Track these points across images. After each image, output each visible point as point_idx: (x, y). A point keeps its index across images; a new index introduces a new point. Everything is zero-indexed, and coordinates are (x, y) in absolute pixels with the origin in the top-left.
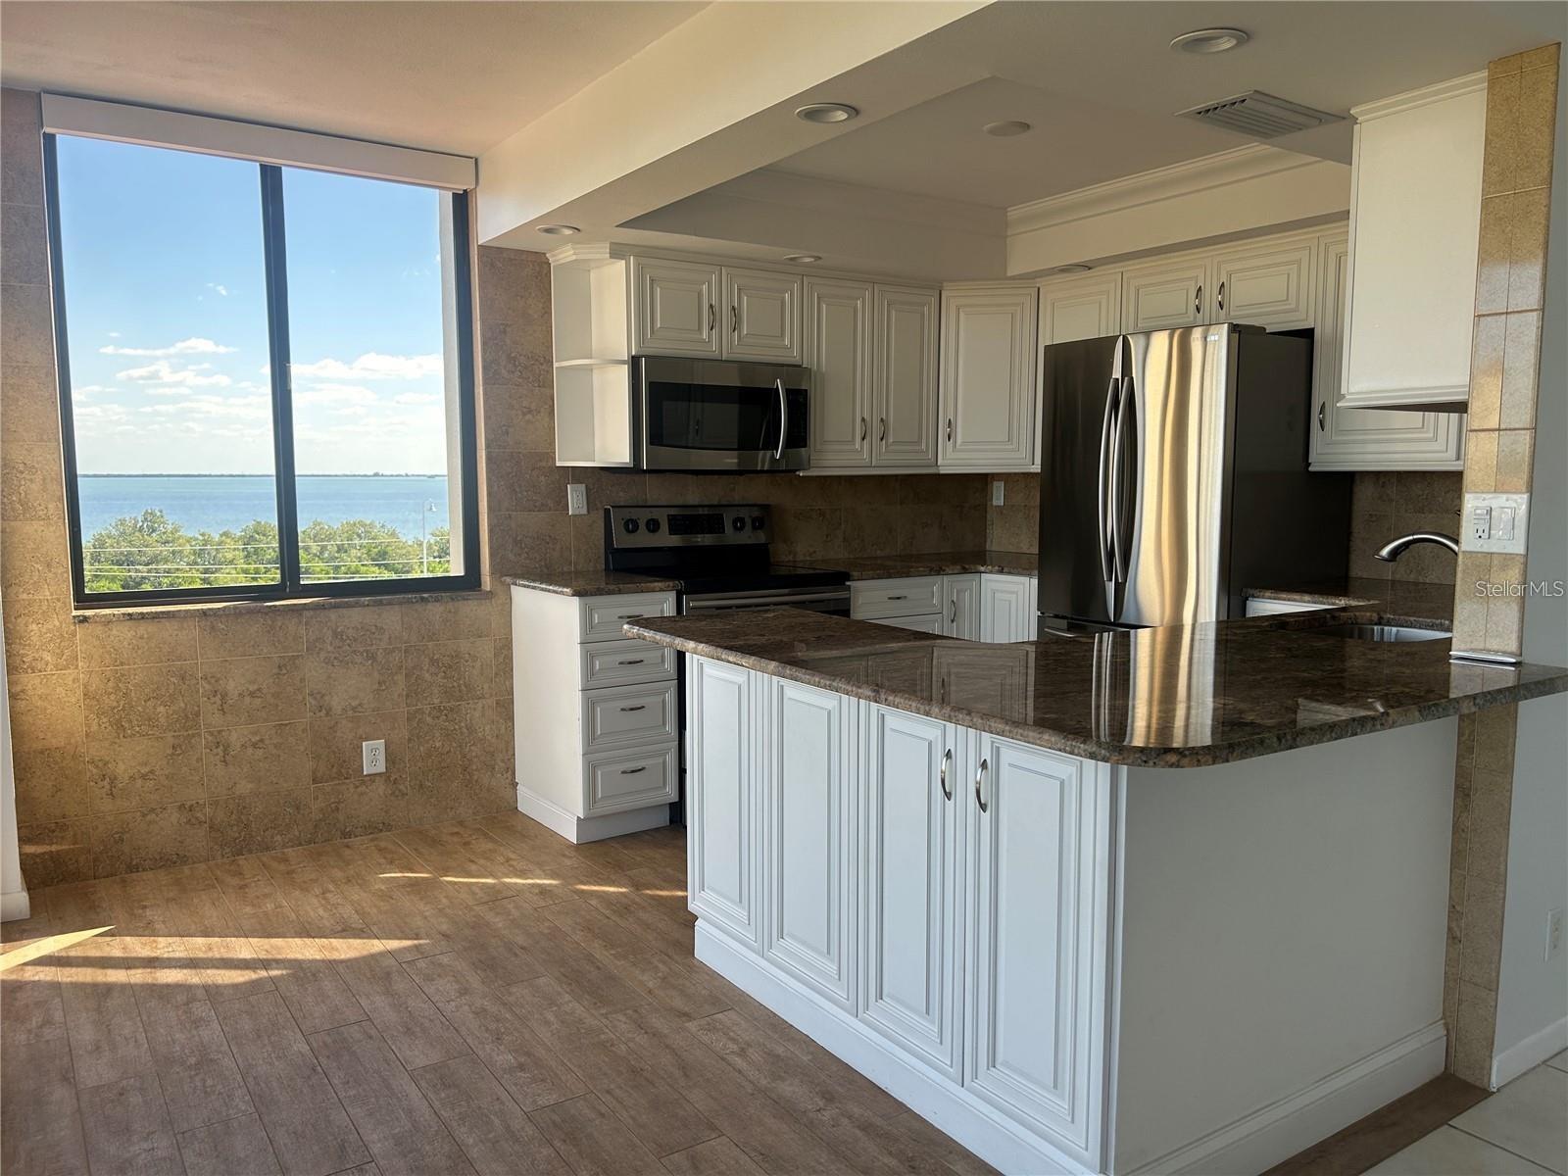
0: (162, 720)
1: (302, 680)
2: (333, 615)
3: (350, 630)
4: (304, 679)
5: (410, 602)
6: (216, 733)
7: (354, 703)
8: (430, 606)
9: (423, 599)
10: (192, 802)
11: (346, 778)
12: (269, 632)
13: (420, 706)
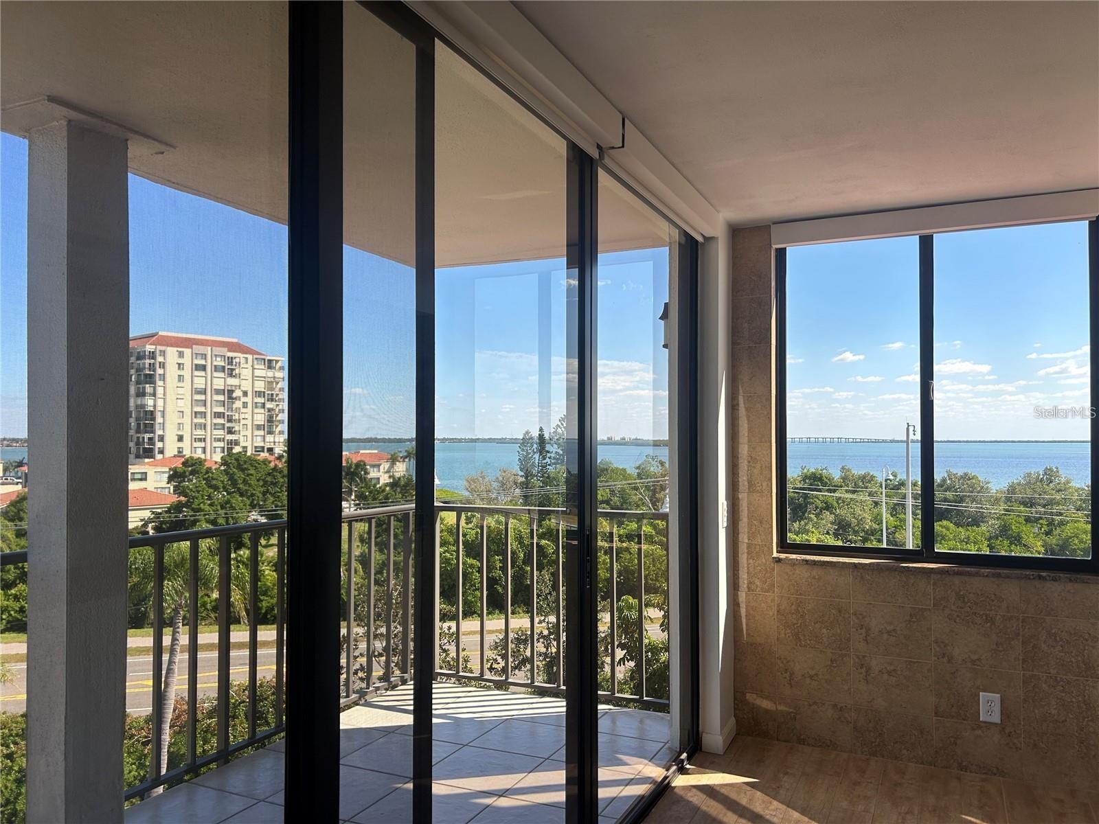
0: (825, 640)
1: (929, 629)
2: (957, 580)
3: (971, 595)
4: (931, 629)
5: (1027, 577)
6: (861, 657)
7: (975, 657)
8: (1049, 584)
9: (1040, 577)
10: (842, 705)
11: (964, 720)
12: (903, 586)
13: (1036, 673)
